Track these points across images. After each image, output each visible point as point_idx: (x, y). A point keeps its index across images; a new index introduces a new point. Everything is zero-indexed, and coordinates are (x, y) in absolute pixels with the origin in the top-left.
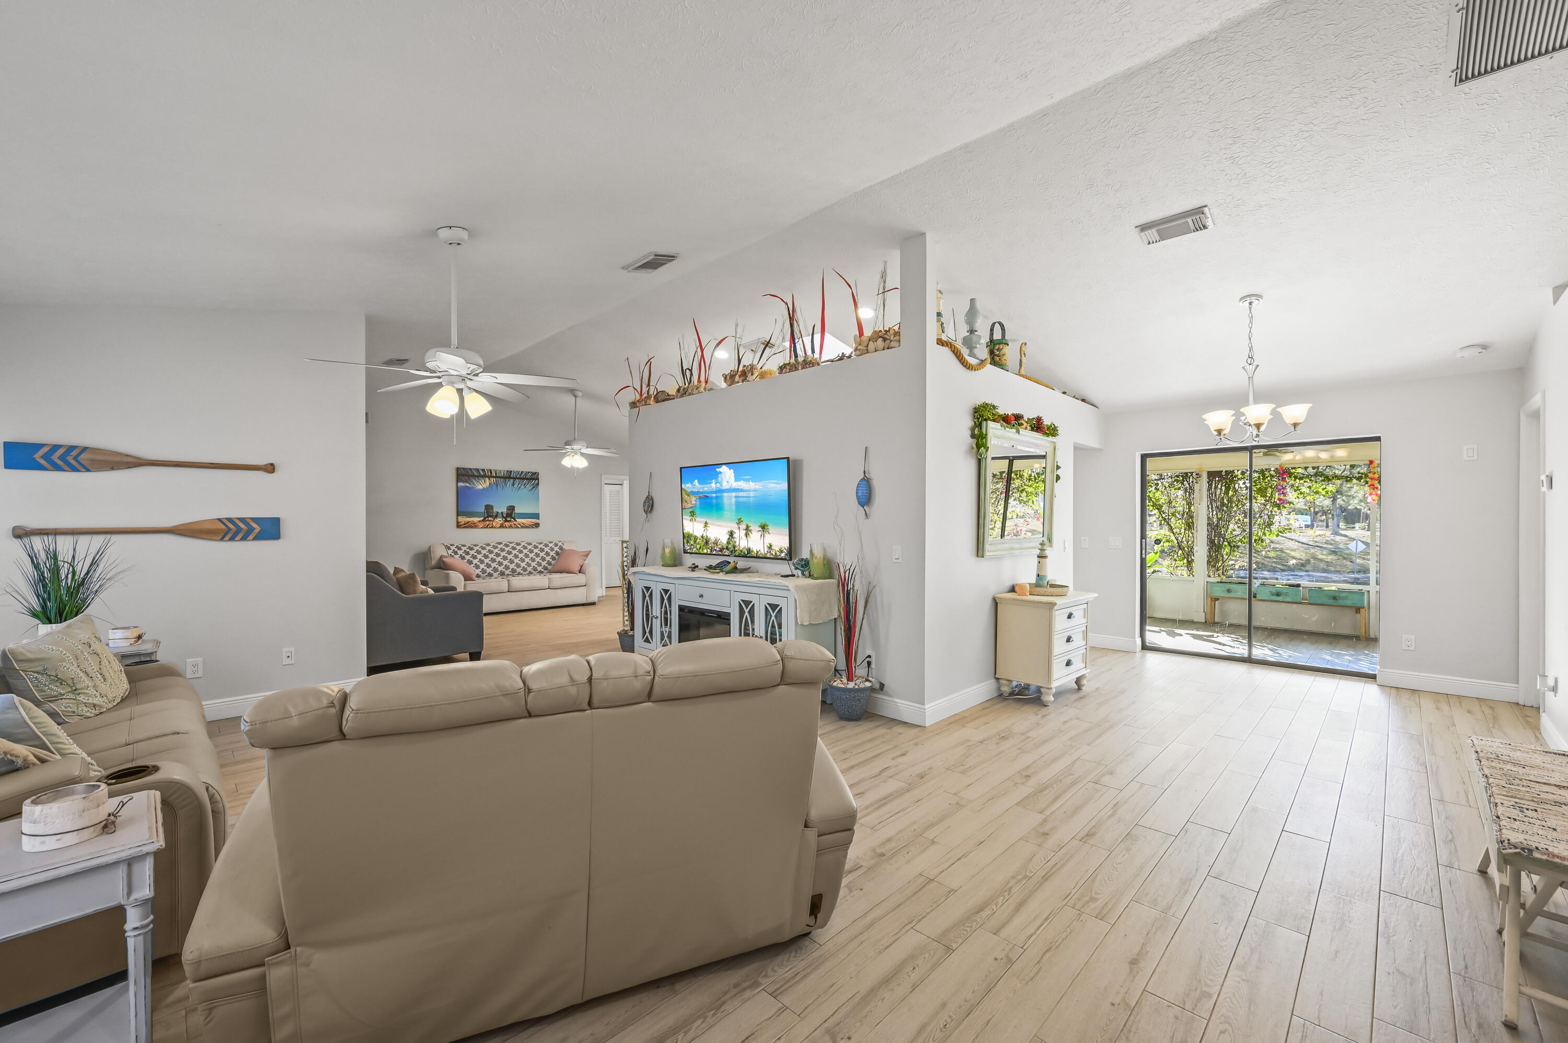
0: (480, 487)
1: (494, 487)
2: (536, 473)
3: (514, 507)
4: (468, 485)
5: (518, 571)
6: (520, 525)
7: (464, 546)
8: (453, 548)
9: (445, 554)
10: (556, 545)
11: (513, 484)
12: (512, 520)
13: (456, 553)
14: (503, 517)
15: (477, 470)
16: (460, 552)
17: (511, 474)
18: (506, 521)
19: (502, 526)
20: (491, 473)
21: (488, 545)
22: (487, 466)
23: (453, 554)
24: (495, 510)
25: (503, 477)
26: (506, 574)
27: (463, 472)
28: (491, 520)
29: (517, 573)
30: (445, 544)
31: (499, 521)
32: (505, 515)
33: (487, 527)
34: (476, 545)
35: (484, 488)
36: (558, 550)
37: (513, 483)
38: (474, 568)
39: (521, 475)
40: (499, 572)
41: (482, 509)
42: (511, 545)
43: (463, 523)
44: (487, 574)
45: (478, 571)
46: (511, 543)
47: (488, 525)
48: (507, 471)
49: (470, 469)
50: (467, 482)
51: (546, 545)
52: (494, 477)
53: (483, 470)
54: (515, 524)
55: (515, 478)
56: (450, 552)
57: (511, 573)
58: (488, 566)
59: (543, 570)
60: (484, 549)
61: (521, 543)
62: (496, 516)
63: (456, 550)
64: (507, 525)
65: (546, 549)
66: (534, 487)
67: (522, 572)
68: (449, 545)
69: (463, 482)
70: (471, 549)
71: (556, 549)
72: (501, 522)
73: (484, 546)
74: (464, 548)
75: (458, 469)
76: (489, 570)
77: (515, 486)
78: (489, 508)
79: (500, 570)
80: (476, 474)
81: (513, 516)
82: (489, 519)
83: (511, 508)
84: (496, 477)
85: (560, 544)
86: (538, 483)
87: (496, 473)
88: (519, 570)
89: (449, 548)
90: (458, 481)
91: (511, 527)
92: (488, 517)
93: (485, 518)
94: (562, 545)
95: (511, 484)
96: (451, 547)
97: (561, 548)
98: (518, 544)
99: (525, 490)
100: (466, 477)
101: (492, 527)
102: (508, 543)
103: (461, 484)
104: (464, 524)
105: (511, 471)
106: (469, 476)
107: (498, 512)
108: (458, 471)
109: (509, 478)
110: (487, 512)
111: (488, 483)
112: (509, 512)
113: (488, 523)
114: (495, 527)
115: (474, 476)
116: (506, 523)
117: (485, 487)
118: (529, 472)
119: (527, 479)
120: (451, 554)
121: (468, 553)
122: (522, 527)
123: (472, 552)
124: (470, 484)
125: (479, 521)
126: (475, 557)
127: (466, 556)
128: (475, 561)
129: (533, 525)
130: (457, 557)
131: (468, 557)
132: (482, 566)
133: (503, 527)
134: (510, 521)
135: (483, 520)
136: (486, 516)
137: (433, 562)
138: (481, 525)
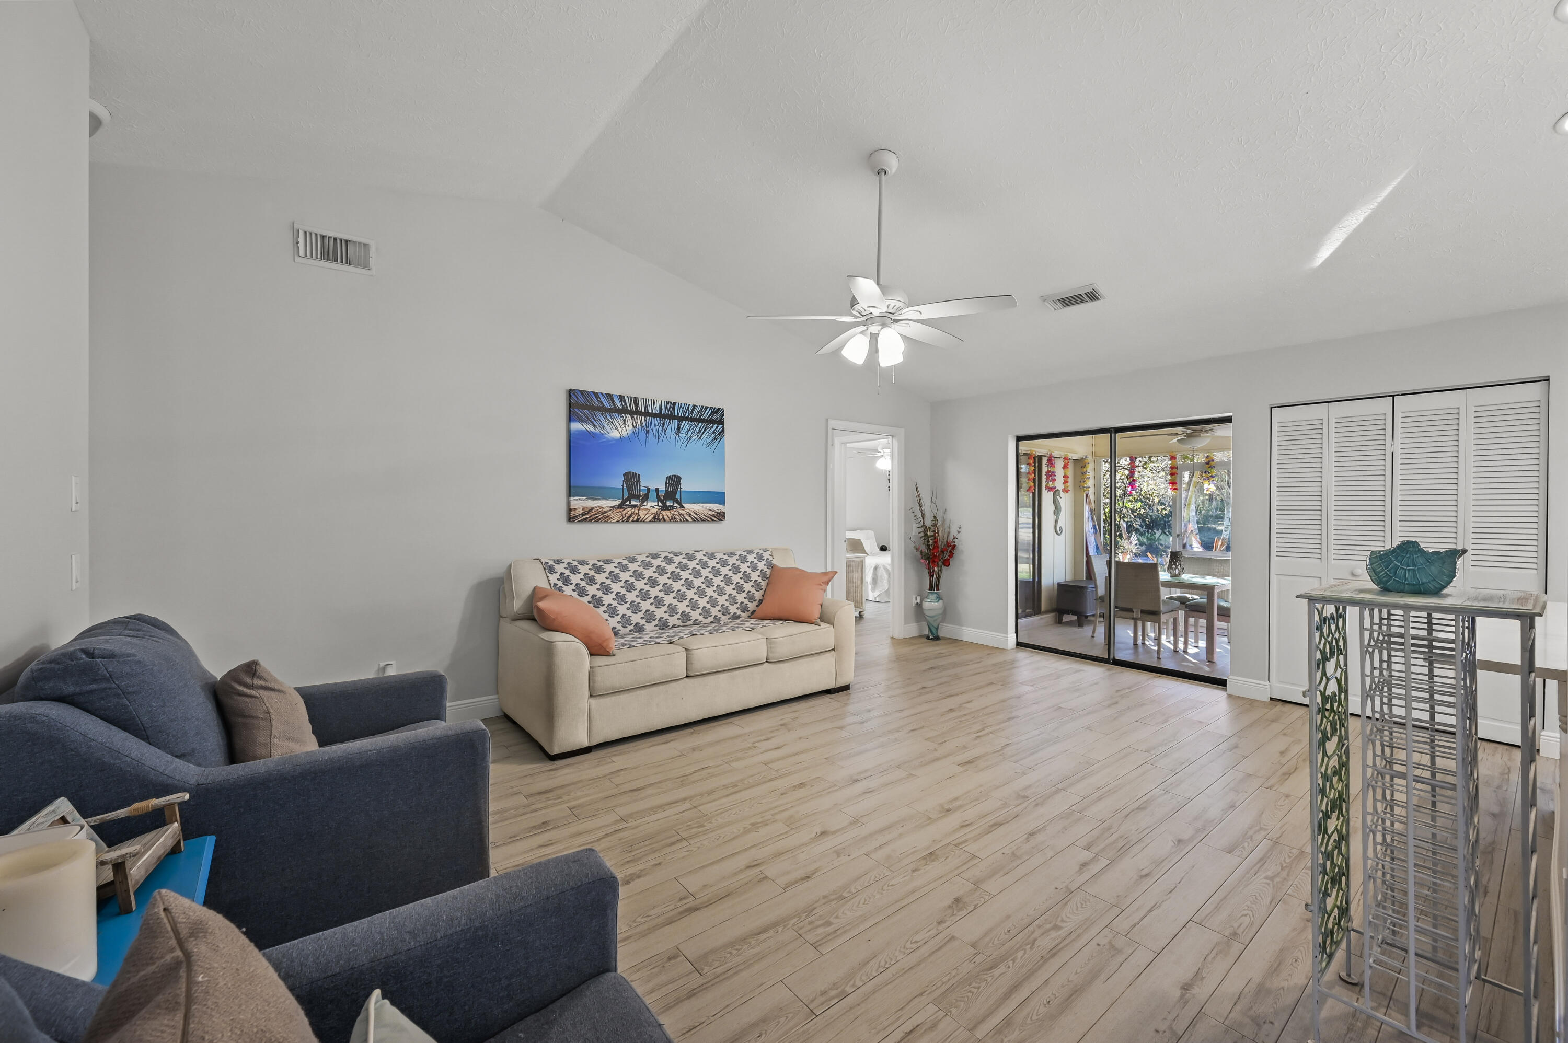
0: (615, 434)
1: (642, 435)
2: (719, 409)
3: (679, 478)
4: (590, 428)
5: (693, 618)
6: (690, 515)
7: (583, 563)
8: (560, 568)
9: (543, 584)
10: (760, 558)
11: (678, 431)
12: (676, 505)
13: (567, 581)
14: (659, 499)
15: (610, 397)
16: (575, 579)
17: (674, 409)
18: (665, 507)
19: (656, 519)
20: (637, 405)
21: (633, 560)
22: (628, 391)
23: (560, 584)
24: (644, 484)
25: (660, 416)
26: (671, 625)
27: (582, 400)
28: (635, 506)
29: (691, 623)
30: (543, 561)
31: (651, 506)
32: (662, 495)
33: (628, 521)
34: (607, 562)
35: (622, 439)
36: (765, 568)
37: (678, 428)
38: (606, 616)
39: (692, 412)
40: (656, 622)
41: (619, 483)
42: (678, 559)
43: (579, 512)
44: (631, 627)
45: (614, 622)
46: (676, 554)
47: (630, 516)
48: (668, 403)
49: (596, 394)
50: (588, 421)
51: (743, 559)
52: (641, 414)
53: (622, 398)
54: (680, 514)
55: (681, 419)
56: (554, 578)
57: (679, 623)
58: (635, 608)
59: (739, 612)
60: (624, 569)
61: (696, 554)
62: (646, 498)
63: (567, 572)
64: (666, 517)
65: (744, 567)
66: (715, 439)
67: (701, 618)
68: (551, 563)
69: (580, 420)
70: (599, 570)
71: (761, 566)
72: (654, 511)
73: (625, 562)
74: (583, 569)
75: (570, 393)
76: (636, 618)
77: (682, 435)
78: (631, 479)
79: (658, 617)
80: (607, 405)
81: (678, 496)
82: (633, 503)
83: (674, 481)
84: (646, 414)
85: (766, 555)
86: (723, 431)
87: (646, 407)
88: (695, 615)
89: (552, 570)
90: (570, 419)
91: (673, 519)
92: (629, 499)
93: (624, 501)
94: (771, 558)
95: (673, 431)
96: (556, 566)
97: (771, 566)
98: (690, 557)
99: (699, 444)
100: (586, 412)
101: (638, 520)
102: (671, 555)
103: (576, 426)
104: (583, 514)
105: (674, 404)
106: (593, 409)
107: (648, 489)
108: (570, 396)
109: (671, 417)
110: (629, 489)
111: (631, 427)
112: (670, 488)
113: (629, 511)
114: (643, 521)
115: (603, 410)
116: (664, 513)
117: (625, 434)
118: (707, 408)
119: (703, 421)
120: (555, 585)
121: (591, 581)
122: (695, 520)
123: (600, 578)
124: (595, 426)
125: (613, 508)
126: (606, 590)
127: (588, 588)
128: (608, 599)
129: (714, 516)
130: (568, 590)
131: (592, 590)
132: (622, 610)
133: (659, 520)
134: (672, 507)
135: (620, 506)
136: (626, 495)
137: (517, 605)
138: (616, 516)
